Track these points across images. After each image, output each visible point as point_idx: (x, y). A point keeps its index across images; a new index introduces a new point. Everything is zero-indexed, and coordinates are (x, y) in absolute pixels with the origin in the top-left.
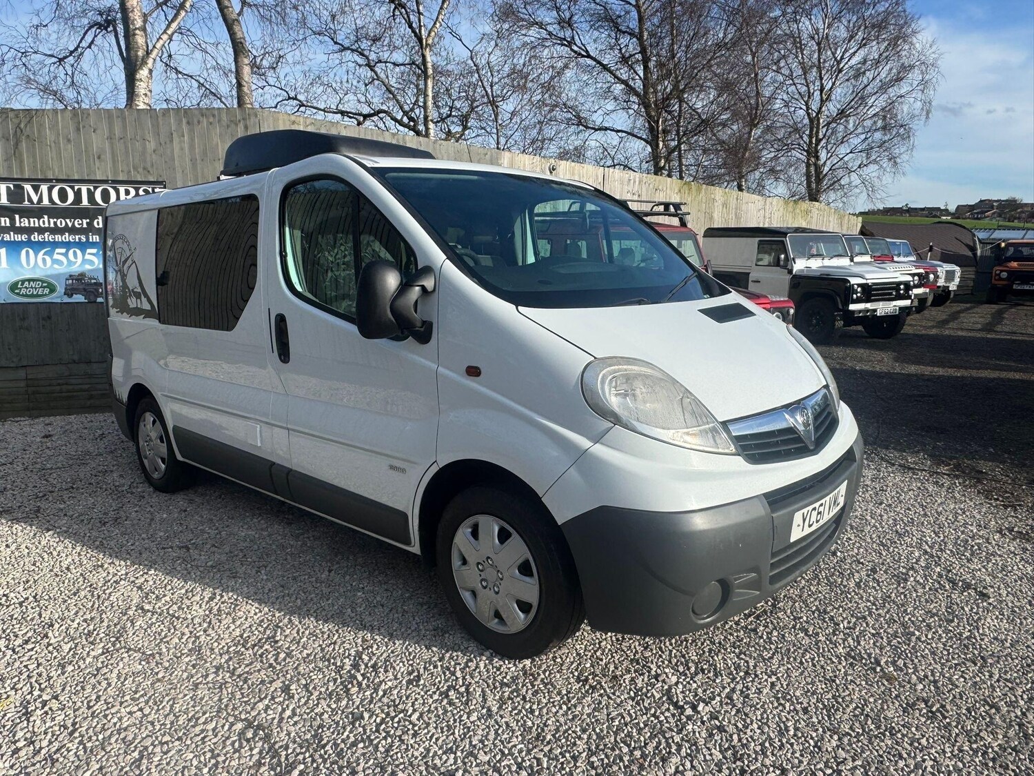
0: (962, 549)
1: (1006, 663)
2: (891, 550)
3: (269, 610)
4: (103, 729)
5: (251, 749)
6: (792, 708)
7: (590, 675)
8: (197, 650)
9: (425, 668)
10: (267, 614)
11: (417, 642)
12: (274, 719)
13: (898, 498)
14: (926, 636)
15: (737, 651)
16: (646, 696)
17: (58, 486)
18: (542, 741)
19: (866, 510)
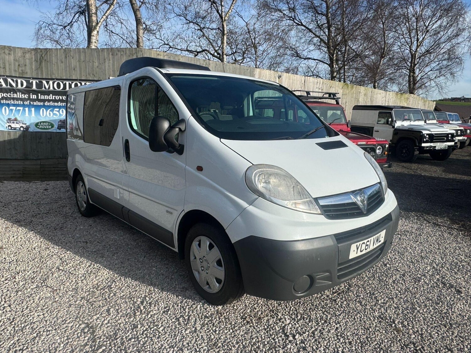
0: (454, 267)
1: (463, 328)
2: (416, 265)
3: (113, 273)
4: (25, 322)
5: (85, 337)
6: (344, 341)
7: (248, 316)
8: (76, 289)
9: (173, 306)
10: (111, 275)
11: (173, 294)
12: (99, 324)
13: (427, 239)
14: (423, 310)
15: (324, 310)
16: (272, 329)
17: (43, 212)
18: (216, 346)
19: (408, 244)
